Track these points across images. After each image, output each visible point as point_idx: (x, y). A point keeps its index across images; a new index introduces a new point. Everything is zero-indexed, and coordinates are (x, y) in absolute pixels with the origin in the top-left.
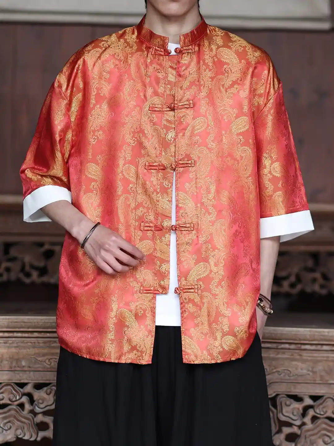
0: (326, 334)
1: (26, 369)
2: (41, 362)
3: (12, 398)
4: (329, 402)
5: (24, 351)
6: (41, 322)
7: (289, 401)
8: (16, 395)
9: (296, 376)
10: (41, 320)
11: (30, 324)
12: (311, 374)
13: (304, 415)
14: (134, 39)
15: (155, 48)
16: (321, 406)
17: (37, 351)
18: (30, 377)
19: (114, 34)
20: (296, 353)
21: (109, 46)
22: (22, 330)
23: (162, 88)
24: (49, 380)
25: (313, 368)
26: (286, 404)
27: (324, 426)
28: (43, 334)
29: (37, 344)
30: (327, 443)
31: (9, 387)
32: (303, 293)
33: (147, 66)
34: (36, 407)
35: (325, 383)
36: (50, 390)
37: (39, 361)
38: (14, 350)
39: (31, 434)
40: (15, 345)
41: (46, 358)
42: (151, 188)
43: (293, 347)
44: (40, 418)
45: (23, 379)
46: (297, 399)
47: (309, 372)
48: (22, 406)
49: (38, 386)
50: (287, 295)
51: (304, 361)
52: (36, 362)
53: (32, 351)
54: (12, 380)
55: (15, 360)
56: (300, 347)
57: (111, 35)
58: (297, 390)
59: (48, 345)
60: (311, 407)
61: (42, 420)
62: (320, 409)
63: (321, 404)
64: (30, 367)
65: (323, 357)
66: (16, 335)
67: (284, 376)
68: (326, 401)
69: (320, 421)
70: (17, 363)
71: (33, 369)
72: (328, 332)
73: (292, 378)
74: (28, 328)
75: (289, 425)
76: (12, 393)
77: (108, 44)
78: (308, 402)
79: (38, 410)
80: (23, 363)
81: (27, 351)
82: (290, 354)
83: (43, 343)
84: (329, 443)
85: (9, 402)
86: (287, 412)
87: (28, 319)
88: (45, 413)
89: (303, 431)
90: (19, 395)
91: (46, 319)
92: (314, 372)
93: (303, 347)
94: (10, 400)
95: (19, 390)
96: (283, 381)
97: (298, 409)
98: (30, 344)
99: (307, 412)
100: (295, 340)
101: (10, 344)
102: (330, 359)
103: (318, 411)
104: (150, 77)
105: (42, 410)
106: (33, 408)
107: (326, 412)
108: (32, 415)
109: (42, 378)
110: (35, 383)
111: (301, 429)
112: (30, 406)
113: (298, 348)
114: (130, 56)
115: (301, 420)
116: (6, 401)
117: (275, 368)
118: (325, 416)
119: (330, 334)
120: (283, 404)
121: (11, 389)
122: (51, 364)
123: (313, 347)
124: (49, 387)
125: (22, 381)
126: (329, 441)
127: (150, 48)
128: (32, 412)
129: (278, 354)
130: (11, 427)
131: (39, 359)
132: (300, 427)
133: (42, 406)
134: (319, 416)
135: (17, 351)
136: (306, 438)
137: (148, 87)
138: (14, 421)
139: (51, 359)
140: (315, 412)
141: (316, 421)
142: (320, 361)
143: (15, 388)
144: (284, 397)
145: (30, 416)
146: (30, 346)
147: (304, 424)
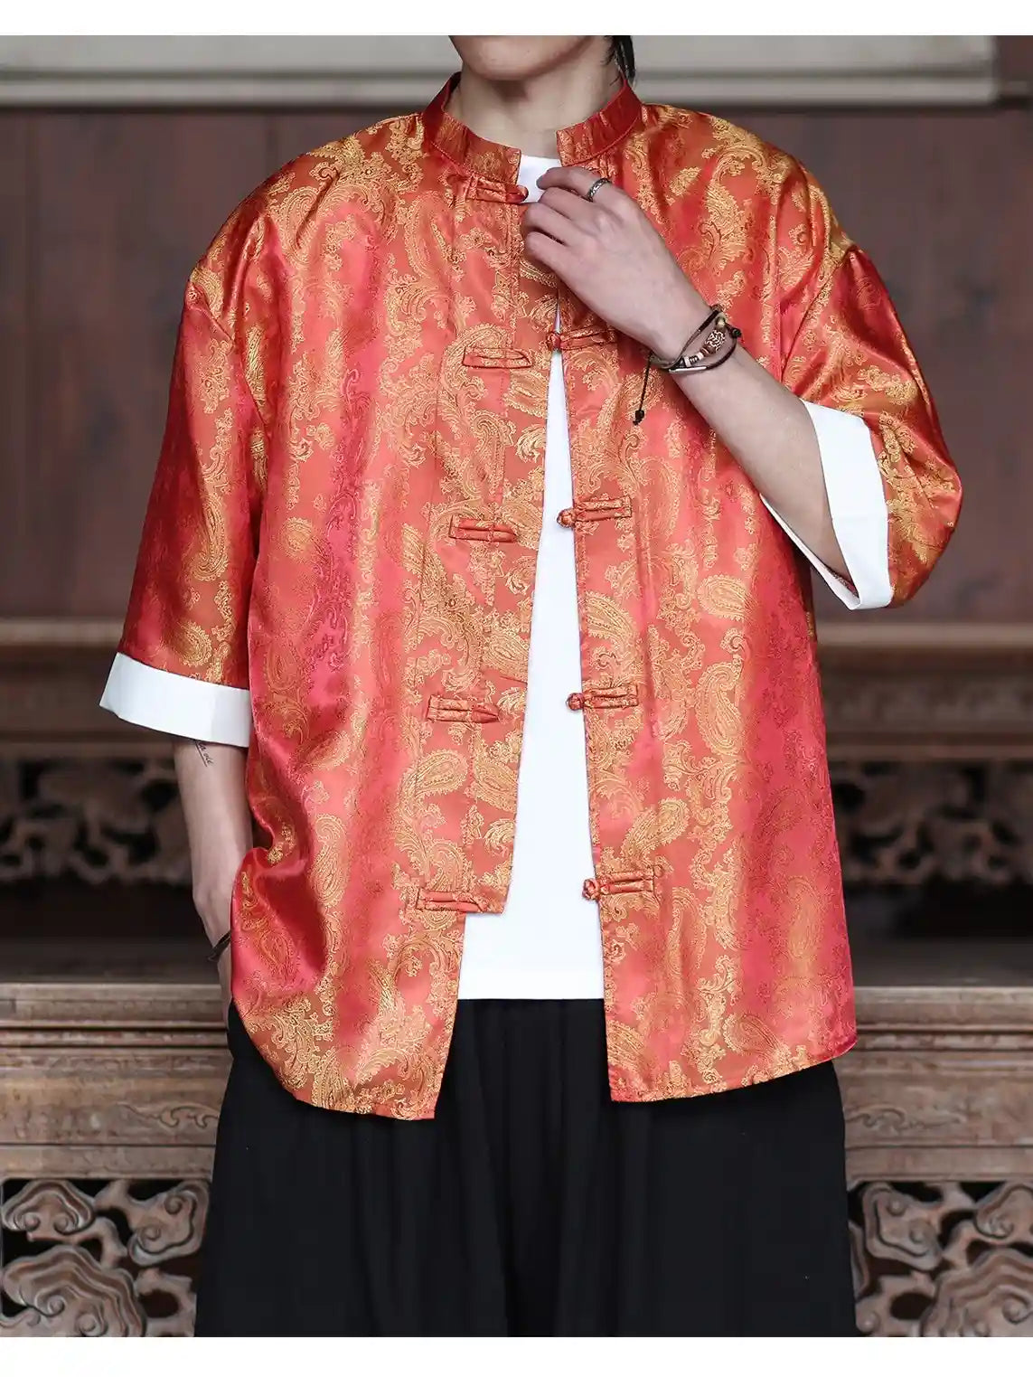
0: (1009, 1001)
1: (103, 1138)
2: (147, 1118)
3: (63, 1223)
4: (1021, 1199)
5: (95, 1087)
6: (143, 1001)
7: (898, 1201)
8: (76, 1215)
9: (919, 1128)
10: (146, 993)
11: (111, 1007)
12: (963, 1119)
13: (945, 1238)
14: (412, 151)
15: (479, 182)
16: (996, 1214)
17: (133, 1085)
18: (116, 1163)
19: (352, 138)
20: (917, 1059)
21: (338, 175)
22: (87, 1024)
23: (502, 299)
24: (175, 1171)
25: (968, 1101)
26: (889, 1209)
27: (1006, 1270)
28: (149, 1035)
29: (134, 1067)
30: (1015, 1319)
31: (53, 1192)
32: (936, 883)
33: (453, 233)
34: (139, 1251)
35: (1008, 1143)
36: (178, 1200)
37: (142, 1114)
38: (63, 1084)
39: (124, 1328)
40: (67, 1069)
41: (161, 1106)
42: (469, 595)
43: (908, 1042)
44: (150, 1281)
45: (96, 1170)
46: (925, 1193)
47: (957, 1115)
48: (94, 1246)
49: (142, 1190)
50: (892, 889)
51: (943, 1084)
52: (134, 1118)
53: (118, 1087)
54: (62, 1172)
55: (68, 1111)
56: (932, 1042)
57: (342, 141)
58: (923, 1169)
59: (166, 1068)
60: (967, 1215)
61: (155, 1287)
62: (994, 1222)
63: (998, 1206)
64: (114, 1134)
65: (999, 1069)
66: (67, 1038)
67: (884, 1128)
68: (1010, 1198)
69: (993, 1257)
70: (75, 1121)
71: (125, 1140)
72: (1014, 996)
73: (906, 1134)
74: (105, 1017)
75: (903, 1270)
76: (64, 1210)
77: (335, 169)
78: (957, 1200)
79: (141, 1257)
80: (95, 1122)
81: (105, 1087)
82: (901, 1063)
83: (151, 1061)
84: (1025, 1318)
85: (55, 1235)
86: (893, 1232)
87: (106, 992)
88: (167, 1267)
89: (943, 1287)
90: (85, 1217)
91: (159, 993)
92: (971, 1115)
93: (940, 1042)
94: (57, 1228)
95: (82, 1199)
96: (881, 1143)
97: (929, 1223)
98: (113, 1066)
99: (954, 1230)
100: (917, 1022)
101: (53, 1066)
102: (1021, 1074)
103: (987, 1228)
104: (463, 265)
105: (156, 1259)
106: (128, 1253)
107: (1012, 1228)
108: (126, 1272)
109: (152, 1165)
110: (133, 1180)
111: (937, 1279)
112: (119, 1248)
113: (922, 1047)
114: (403, 202)
115: (936, 1254)
116: (45, 1232)
117: (857, 1108)
118: (1010, 1240)
119: (1021, 1001)
120: (882, 1211)
121: (58, 1197)
122: (177, 1124)
123: (970, 1042)
124: (174, 1191)
125: (93, 1175)
126: (1023, 1313)
127: (462, 179)
128: (126, 1263)
129: (864, 1063)
130: (63, 1308)
131: (140, 1110)
132: (933, 1274)
133: (155, 1246)
134: (990, 1240)
135: (75, 1088)
136: (952, 1306)
137: (458, 296)
138: (72, 1292)
139: (179, 1109)
140: (980, 1231)
141: (981, 1257)
142: (992, 1082)
143: (72, 1194)
144: (883, 1190)
145: (121, 1275)
146: (112, 1071)
147: (945, 1266)
